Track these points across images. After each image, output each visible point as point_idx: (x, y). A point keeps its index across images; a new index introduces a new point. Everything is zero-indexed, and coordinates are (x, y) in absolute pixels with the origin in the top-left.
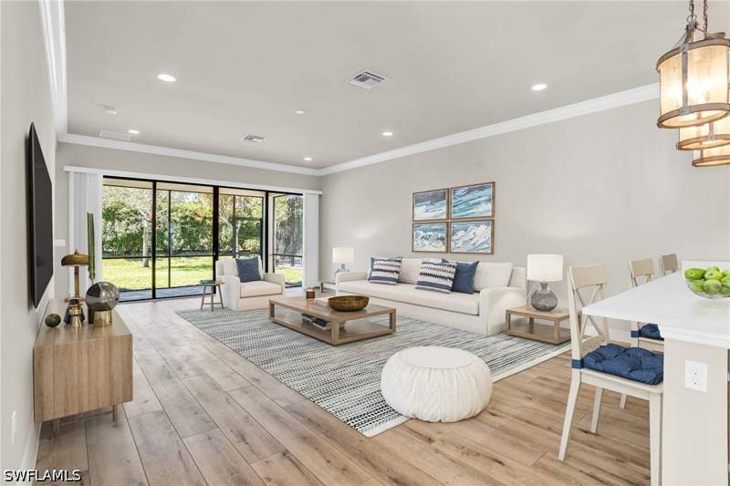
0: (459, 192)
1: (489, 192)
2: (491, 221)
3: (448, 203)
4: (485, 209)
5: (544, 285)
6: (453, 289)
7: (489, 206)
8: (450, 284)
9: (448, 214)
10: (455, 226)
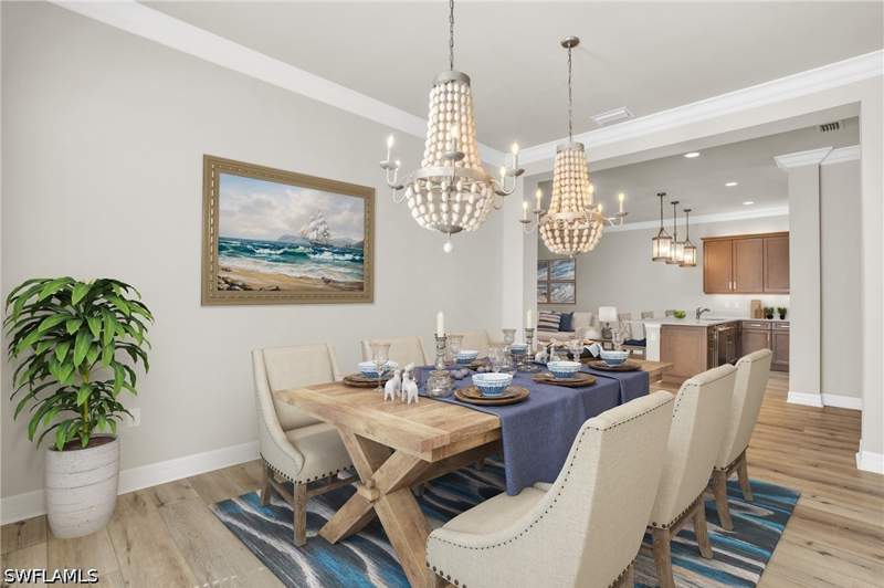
0: (557, 263)
1: (573, 264)
2: (574, 282)
3: (549, 270)
4: (570, 275)
5: (608, 324)
6: (560, 330)
7: (572, 273)
8: (558, 326)
9: (549, 277)
10: (553, 285)
